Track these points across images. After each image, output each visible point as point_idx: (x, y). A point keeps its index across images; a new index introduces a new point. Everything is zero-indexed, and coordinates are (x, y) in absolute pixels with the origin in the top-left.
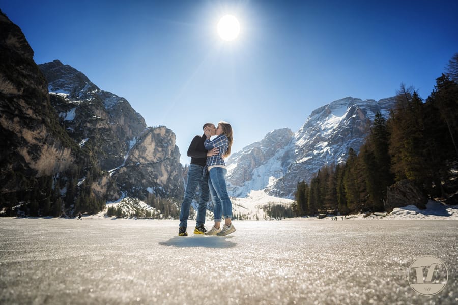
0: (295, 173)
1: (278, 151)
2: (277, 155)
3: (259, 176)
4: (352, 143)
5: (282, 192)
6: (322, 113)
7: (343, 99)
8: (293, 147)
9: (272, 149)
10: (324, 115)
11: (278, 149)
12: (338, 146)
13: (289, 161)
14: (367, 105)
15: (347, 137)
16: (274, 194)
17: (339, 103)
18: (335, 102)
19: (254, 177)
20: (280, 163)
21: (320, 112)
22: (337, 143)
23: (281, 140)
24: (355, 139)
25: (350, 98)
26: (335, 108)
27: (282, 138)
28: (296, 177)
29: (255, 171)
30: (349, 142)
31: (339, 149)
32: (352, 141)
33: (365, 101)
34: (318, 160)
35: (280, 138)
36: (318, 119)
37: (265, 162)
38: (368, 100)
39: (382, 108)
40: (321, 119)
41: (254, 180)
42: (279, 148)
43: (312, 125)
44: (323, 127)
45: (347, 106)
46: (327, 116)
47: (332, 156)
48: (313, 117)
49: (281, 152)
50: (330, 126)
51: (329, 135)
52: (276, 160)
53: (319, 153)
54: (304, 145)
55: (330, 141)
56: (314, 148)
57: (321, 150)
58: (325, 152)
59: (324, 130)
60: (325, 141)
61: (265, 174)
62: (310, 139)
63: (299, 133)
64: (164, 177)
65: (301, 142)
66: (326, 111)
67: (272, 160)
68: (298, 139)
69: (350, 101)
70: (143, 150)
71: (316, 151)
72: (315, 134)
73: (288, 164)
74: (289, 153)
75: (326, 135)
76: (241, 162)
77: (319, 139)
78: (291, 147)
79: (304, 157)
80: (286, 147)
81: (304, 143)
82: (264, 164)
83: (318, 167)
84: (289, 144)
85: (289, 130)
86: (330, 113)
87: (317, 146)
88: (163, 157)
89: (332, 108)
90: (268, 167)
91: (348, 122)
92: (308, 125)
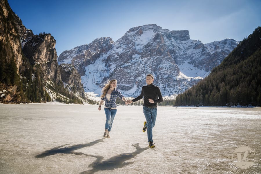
0: (119, 74)
1: (103, 55)
2: (102, 58)
3: (90, 73)
4: (156, 59)
6: (136, 32)
7: (151, 25)
8: (114, 54)
9: (99, 53)
10: (137, 34)
12: (147, 59)
13: (111, 63)
14: (165, 33)
15: (153, 54)
17: (149, 27)
18: (146, 25)
19: (86, 73)
20: (104, 64)
21: (135, 31)
22: (147, 57)
23: (105, 47)
24: (158, 57)
25: (156, 25)
26: (145, 30)
27: (106, 45)
28: (119, 77)
29: (86, 68)
30: (154, 57)
31: (148, 61)
32: (156, 57)
33: (164, 30)
34: (134, 67)
36: (133, 35)
37: (93, 62)
38: (166, 29)
39: (173, 37)
40: (135, 36)
41: (87, 76)
42: (103, 52)
43: (128, 39)
44: (137, 43)
45: (154, 31)
46: (140, 35)
47: (143, 65)
48: (130, 33)
49: (105, 56)
50: (142, 43)
51: (141, 50)
52: (101, 62)
53: (135, 62)
54: (123, 53)
55: (143, 55)
56: (131, 58)
57: (137, 60)
58: (139, 62)
59: (138, 45)
60: (139, 54)
61: (94, 72)
62: (128, 50)
63: (118, 43)
64: (52, 74)
65: (120, 51)
66: (139, 31)
67: (98, 61)
68: (118, 48)
69: (155, 28)
70: (40, 53)
71: (133, 60)
72: (131, 47)
73: (110, 65)
74: (111, 57)
75: (139, 49)
76: (76, 61)
77: (135, 52)
78: (112, 53)
79: (126, 64)
80: (109, 53)
81: (123, 51)
82: (92, 64)
83: (134, 72)
84: (110, 50)
85: (111, 39)
86: (142, 33)
87: (133, 57)
88: (51, 58)
89: (143, 29)
90: (96, 67)
91: (155, 44)
92: (125, 38)
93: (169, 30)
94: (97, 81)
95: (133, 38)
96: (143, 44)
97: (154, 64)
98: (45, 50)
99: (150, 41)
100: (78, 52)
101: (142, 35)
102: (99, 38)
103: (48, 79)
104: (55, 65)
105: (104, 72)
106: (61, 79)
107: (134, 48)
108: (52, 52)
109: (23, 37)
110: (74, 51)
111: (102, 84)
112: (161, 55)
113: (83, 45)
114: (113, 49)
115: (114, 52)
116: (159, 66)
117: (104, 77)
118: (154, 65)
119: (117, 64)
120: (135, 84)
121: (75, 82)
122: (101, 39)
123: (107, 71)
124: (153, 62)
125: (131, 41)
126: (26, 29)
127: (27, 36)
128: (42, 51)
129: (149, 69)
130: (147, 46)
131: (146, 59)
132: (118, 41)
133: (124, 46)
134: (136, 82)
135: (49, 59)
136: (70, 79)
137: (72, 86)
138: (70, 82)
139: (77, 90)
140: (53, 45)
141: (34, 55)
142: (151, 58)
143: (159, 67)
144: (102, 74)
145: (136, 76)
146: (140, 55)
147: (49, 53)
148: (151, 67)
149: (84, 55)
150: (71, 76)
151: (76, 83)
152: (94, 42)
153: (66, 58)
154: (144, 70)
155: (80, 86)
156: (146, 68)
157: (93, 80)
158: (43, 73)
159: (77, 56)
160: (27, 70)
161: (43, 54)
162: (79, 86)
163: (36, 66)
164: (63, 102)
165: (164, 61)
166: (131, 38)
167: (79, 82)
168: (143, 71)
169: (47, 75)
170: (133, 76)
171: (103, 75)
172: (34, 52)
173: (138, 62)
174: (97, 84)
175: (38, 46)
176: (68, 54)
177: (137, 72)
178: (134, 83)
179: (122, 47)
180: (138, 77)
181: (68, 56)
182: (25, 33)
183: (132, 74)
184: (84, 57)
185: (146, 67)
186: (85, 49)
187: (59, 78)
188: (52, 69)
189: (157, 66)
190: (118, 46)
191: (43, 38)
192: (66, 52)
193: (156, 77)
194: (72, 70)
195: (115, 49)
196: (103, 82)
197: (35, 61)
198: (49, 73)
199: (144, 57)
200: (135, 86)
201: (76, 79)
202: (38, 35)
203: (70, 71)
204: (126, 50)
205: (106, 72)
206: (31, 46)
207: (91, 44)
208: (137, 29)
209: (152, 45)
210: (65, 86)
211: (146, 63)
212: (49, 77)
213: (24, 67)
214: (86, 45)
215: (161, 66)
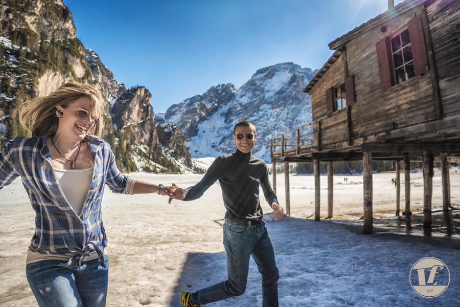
1: (222, 107)
2: (220, 111)
3: (204, 132)
4: (293, 109)
5: (229, 149)
6: (265, 74)
7: (286, 64)
8: (236, 104)
9: (216, 105)
10: (267, 76)
11: (221, 105)
12: (280, 110)
13: (232, 118)
14: (305, 73)
15: (289, 102)
16: (221, 151)
17: (283, 66)
18: (278, 64)
19: (199, 133)
20: (224, 119)
21: (264, 72)
22: (280, 107)
23: (225, 96)
24: (294, 106)
25: (292, 63)
26: (278, 71)
27: (226, 94)
29: (200, 126)
30: (290, 107)
31: (281, 113)
32: (292, 107)
33: (304, 69)
34: (262, 121)
35: (224, 94)
36: (262, 79)
37: (208, 118)
38: (307, 69)
40: (265, 79)
41: (200, 136)
42: (222, 103)
43: (256, 84)
44: (267, 88)
45: (289, 72)
46: (271, 78)
47: (275, 119)
48: (257, 76)
49: (225, 108)
50: (273, 89)
51: (272, 97)
52: (219, 116)
53: (263, 115)
54: (247, 104)
55: (274, 104)
56: (259, 110)
57: (266, 112)
58: (269, 114)
59: (268, 91)
60: (269, 103)
61: (210, 130)
62: (255, 99)
63: (241, 90)
64: (147, 136)
65: (245, 100)
66: (269, 72)
67: (216, 116)
68: (242, 97)
69: (292, 67)
70: (130, 111)
71: (260, 113)
72: (259, 95)
73: (231, 121)
74: (232, 110)
75: (269, 97)
76: (185, 117)
77: (263, 101)
78: (234, 104)
79: (251, 118)
80: (229, 104)
81: (248, 101)
82: (208, 120)
83: (262, 128)
84: (231, 101)
85: (233, 86)
86: (273, 75)
87: (261, 108)
88: (144, 117)
89: (275, 70)
90: (212, 124)
91: (290, 88)
92: (251, 83)
93: (310, 69)
94: (213, 142)
95: (262, 82)
96: (275, 90)
97: (289, 116)
98: (137, 108)
99: (283, 85)
100: (189, 105)
101: (274, 78)
102: (216, 85)
103: (142, 143)
104: (150, 125)
105: (222, 130)
106: (158, 142)
107: (263, 95)
108: (146, 110)
109: (113, 93)
110: (184, 104)
111: (219, 147)
112: (299, 104)
113: (196, 96)
114: (235, 98)
115: (236, 103)
116: (296, 118)
117: (222, 137)
118: (290, 118)
119: (240, 119)
120: (264, 145)
121: (177, 145)
122: (219, 86)
123: (226, 128)
124: (288, 113)
125: (259, 86)
126: (117, 83)
127: (118, 92)
128: (133, 108)
129: (282, 124)
130: (281, 92)
131: (278, 110)
132: (242, 88)
133: (249, 94)
134: (265, 142)
135: (142, 118)
136: (171, 142)
137: (173, 151)
138: (171, 145)
139: (181, 155)
140: (148, 100)
141: (123, 114)
142: (284, 109)
143: (296, 121)
144: (221, 132)
145: (265, 134)
146: (270, 105)
147: (142, 110)
148: (285, 121)
149: (196, 109)
150: (172, 138)
151: (180, 146)
152: (209, 91)
153: (174, 113)
154: (276, 125)
155: (185, 151)
156: (279, 123)
157: (208, 141)
158: (134, 137)
159: (187, 111)
160: (109, 133)
161: (134, 112)
162: (183, 150)
163: (125, 129)
164: (152, 171)
165: (303, 112)
166: (258, 83)
167: (182, 146)
168: (274, 127)
169: (140, 138)
170: (260, 134)
171: (222, 134)
172: (124, 110)
173: (267, 115)
174: (213, 147)
175: (129, 102)
176: (177, 108)
177: (266, 128)
178: (262, 143)
179: (248, 95)
180: (268, 135)
181: (176, 111)
182: (116, 88)
183: (260, 132)
184: (196, 112)
185: (279, 121)
186: (198, 101)
187: (156, 141)
188: (146, 130)
189: (293, 120)
190: (242, 94)
191: (135, 92)
192: (174, 106)
193: (293, 135)
194: (174, 130)
195: (238, 98)
196: (220, 144)
197: (124, 121)
198: (142, 135)
199: (276, 108)
200: (264, 148)
201: (179, 142)
202: (130, 89)
203: (170, 132)
204: (252, 99)
205: (225, 130)
206: (121, 103)
207: (205, 94)
208: (267, 71)
209: (286, 91)
210: (163, 151)
211: (278, 116)
212: (143, 141)
213: (107, 130)
214: (200, 96)
215: (298, 118)
